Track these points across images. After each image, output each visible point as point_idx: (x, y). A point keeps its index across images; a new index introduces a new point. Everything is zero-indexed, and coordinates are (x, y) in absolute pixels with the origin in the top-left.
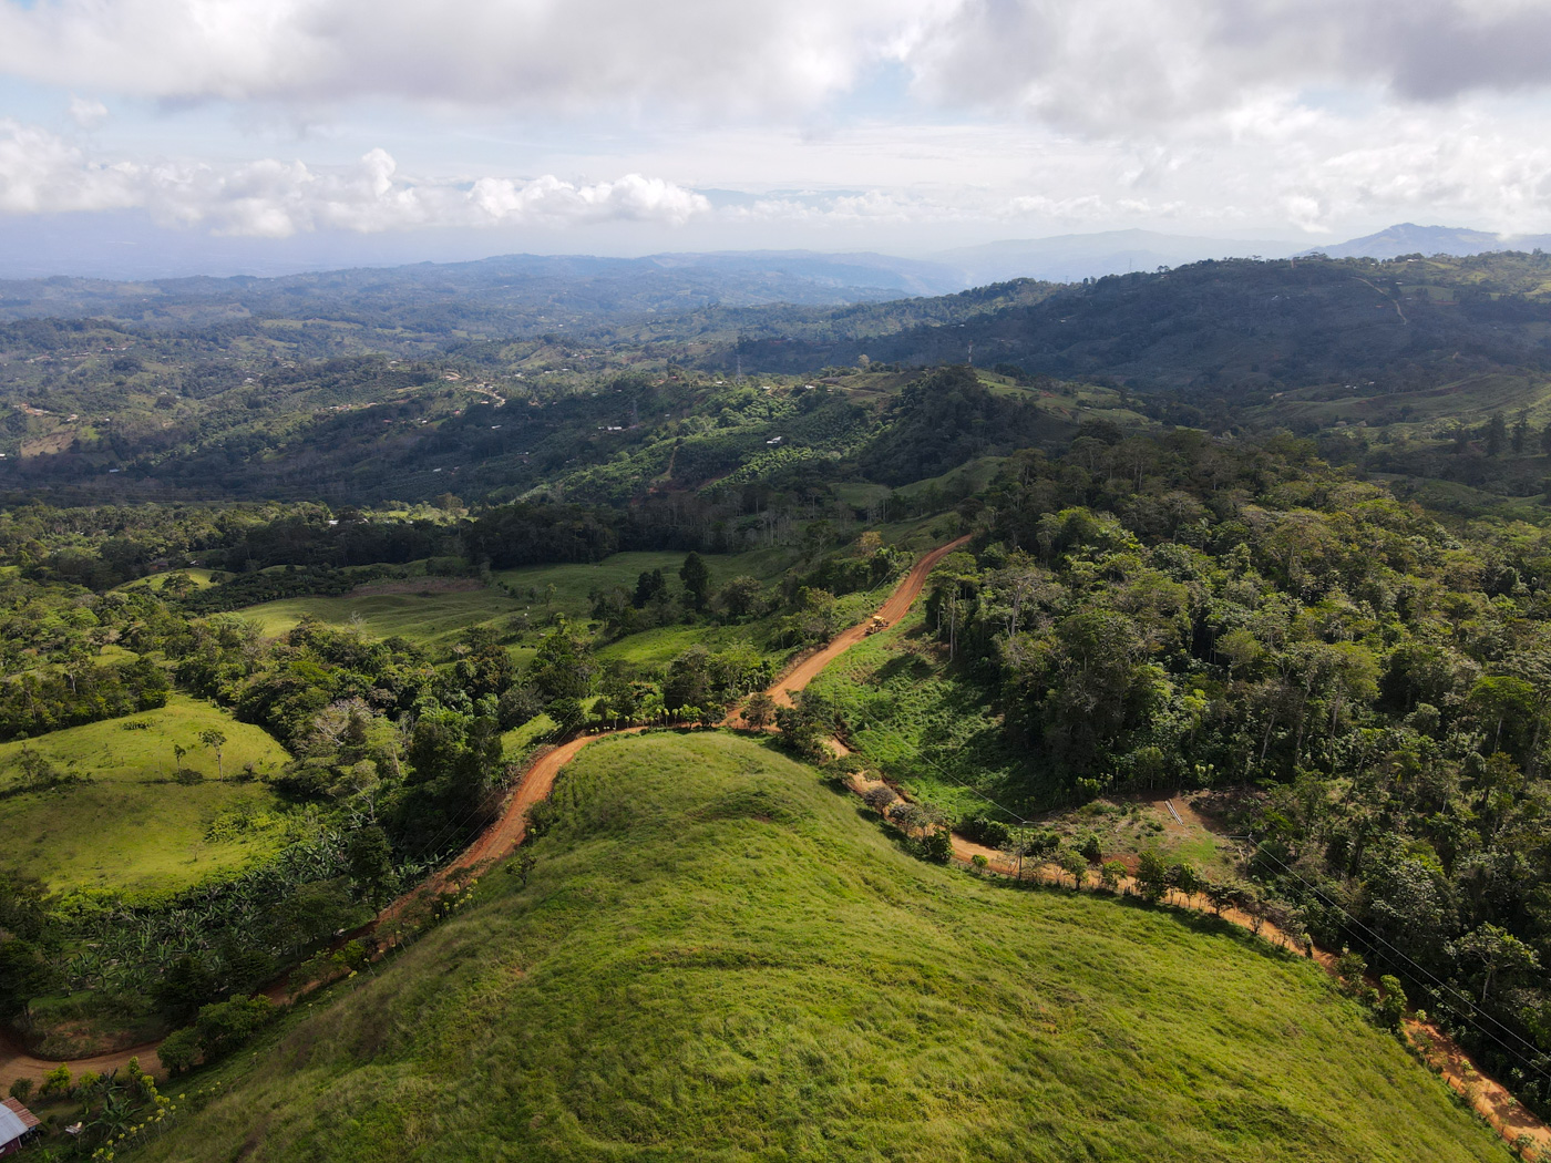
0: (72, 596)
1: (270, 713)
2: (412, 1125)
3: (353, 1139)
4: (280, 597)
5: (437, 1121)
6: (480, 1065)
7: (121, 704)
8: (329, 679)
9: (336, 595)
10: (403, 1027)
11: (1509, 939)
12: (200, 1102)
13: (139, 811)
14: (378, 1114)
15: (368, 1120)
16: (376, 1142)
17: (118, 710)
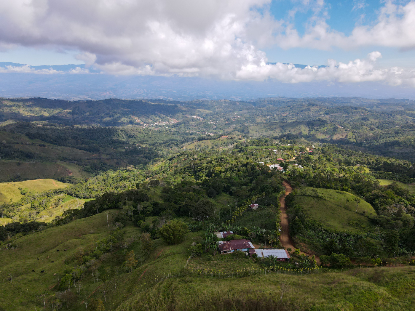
7: (338, 187)
8: (396, 198)
12: (325, 271)
13: (333, 211)
17: (336, 188)
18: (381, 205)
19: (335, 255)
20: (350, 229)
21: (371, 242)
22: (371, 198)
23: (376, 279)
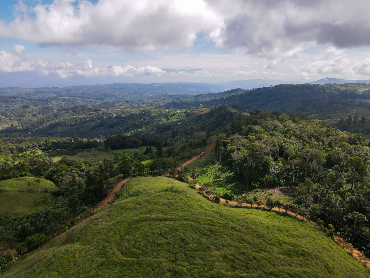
0: (7, 155)
1: (53, 177)
2: (77, 255)
3: (61, 259)
4: (58, 155)
5: (84, 254)
6: (96, 242)
7: (16, 175)
8: (68, 169)
9: (72, 155)
10: (78, 235)
11: (360, 214)
12: (24, 258)
13: (18, 198)
14: (69, 253)
15: (66, 255)
16: (67, 259)
17: (15, 176)
18: (59, 178)
19: (29, 238)
20: (38, 209)
21: (59, 212)
22: (49, 175)
23: (69, 240)
